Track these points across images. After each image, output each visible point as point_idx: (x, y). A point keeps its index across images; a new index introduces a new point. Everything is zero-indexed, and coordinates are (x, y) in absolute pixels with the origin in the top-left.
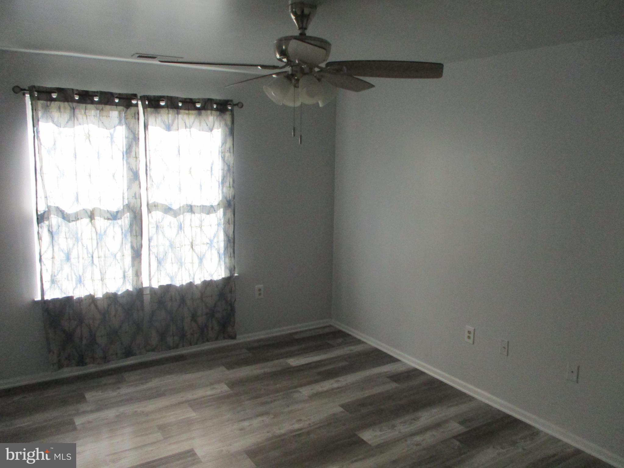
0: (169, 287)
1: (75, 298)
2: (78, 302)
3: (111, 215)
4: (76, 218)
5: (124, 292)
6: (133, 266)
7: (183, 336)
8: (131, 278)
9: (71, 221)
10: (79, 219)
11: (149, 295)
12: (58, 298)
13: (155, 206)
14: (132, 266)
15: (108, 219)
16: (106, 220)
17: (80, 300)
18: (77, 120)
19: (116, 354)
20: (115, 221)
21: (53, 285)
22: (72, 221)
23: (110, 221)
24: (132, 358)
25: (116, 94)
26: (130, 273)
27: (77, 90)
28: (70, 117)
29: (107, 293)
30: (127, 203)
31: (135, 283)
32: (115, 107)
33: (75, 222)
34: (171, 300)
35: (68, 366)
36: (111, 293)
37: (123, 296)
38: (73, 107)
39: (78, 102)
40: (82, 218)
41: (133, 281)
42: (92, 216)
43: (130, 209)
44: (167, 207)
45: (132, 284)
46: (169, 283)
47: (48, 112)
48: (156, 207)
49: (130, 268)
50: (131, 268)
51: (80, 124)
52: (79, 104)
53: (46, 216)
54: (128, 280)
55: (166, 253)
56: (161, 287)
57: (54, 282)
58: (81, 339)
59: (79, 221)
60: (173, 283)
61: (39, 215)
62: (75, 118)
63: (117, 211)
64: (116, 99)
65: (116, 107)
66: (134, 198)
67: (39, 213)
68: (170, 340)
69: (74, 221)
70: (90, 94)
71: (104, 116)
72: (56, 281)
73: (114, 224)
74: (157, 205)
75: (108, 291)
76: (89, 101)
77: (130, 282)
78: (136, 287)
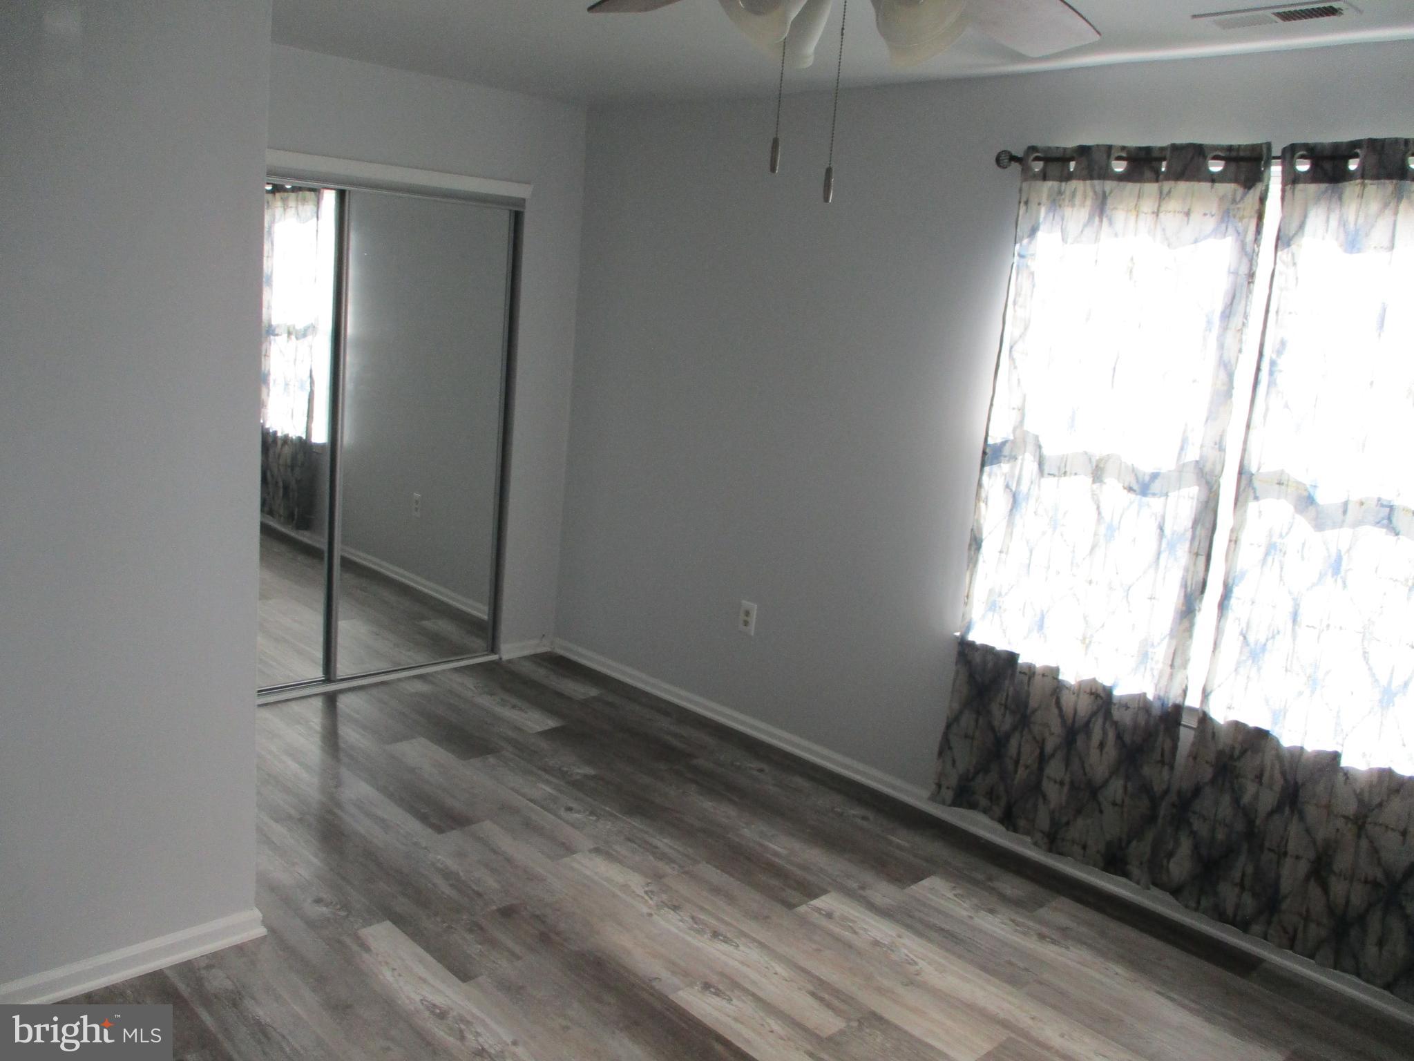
0: (1261, 736)
1: (1020, 661)
2: (1024, 673)
3: (1137, 480)
4: (1059, 469)
5: (1133, 698)
6: (1172, 635)
7: (1270, 904)
8: (1160, 666)
9: (1046, 475)
10: (1068, 473)
11: (1192, 733)
12: (993, 648)
13: (1280, 483)
14: (1169, 634)
15: (1130, 489)
16: (1125, 491)
17: (1030, 672)
18: (1111, 223)
19: (1084, 847)
20: (1145, 499)
21: (990, 614)
22: (1049, 474)
23: (1132, 496)
24: (1120, 878)
25: (1215, 148)
26: (1161, 653)
27: (1123, 148)
28: (1091, 217)
29: (1094, 680)
30: (1198, 459)
31: (1164, 682)
32: (1208, 185)
33: (1056, 478)
34: (1259, 778)
35: (985, 811)
36: (1102, 684)
37: (1125, 704)
38: (1104, 193)
39: (1121, 178)
40: (1076, 474)
41: (1160, 677)
42: (1098, 473)
43: (1202, 476)
44: (1306, 494)
45: (1156, 681)
46: (1265, 725)
47: (1058, 208)
48: (1283, 487)
49: (1165, 638)
50: (1167, 640)
51: (1116, 235)
52: (1122, 184)
53: (1006, 450)
54: (1152, 669)
55: (1278, 632)
56: (1237, 726)
57: (995, 607)
58: (1017, 762)
59: (1066, 478)
60: (1275, 731)
61: (990, 445)
62: (1105, 219)
63: (1153, 473)
64: (1211, 162)
65: (1212, 188)
66: (1217, 446)
67: (990, 441)
68: (1228, 894)
69: (1054, 475)
70: (1155, 154)
71: (1170, 212)
72: (1000, 607)
73: (1140, 506)
74: (1286, 483)
75: (1097, 679)
76: (1148, 174)
77: (1153, 676)
78: (1162, 694)
